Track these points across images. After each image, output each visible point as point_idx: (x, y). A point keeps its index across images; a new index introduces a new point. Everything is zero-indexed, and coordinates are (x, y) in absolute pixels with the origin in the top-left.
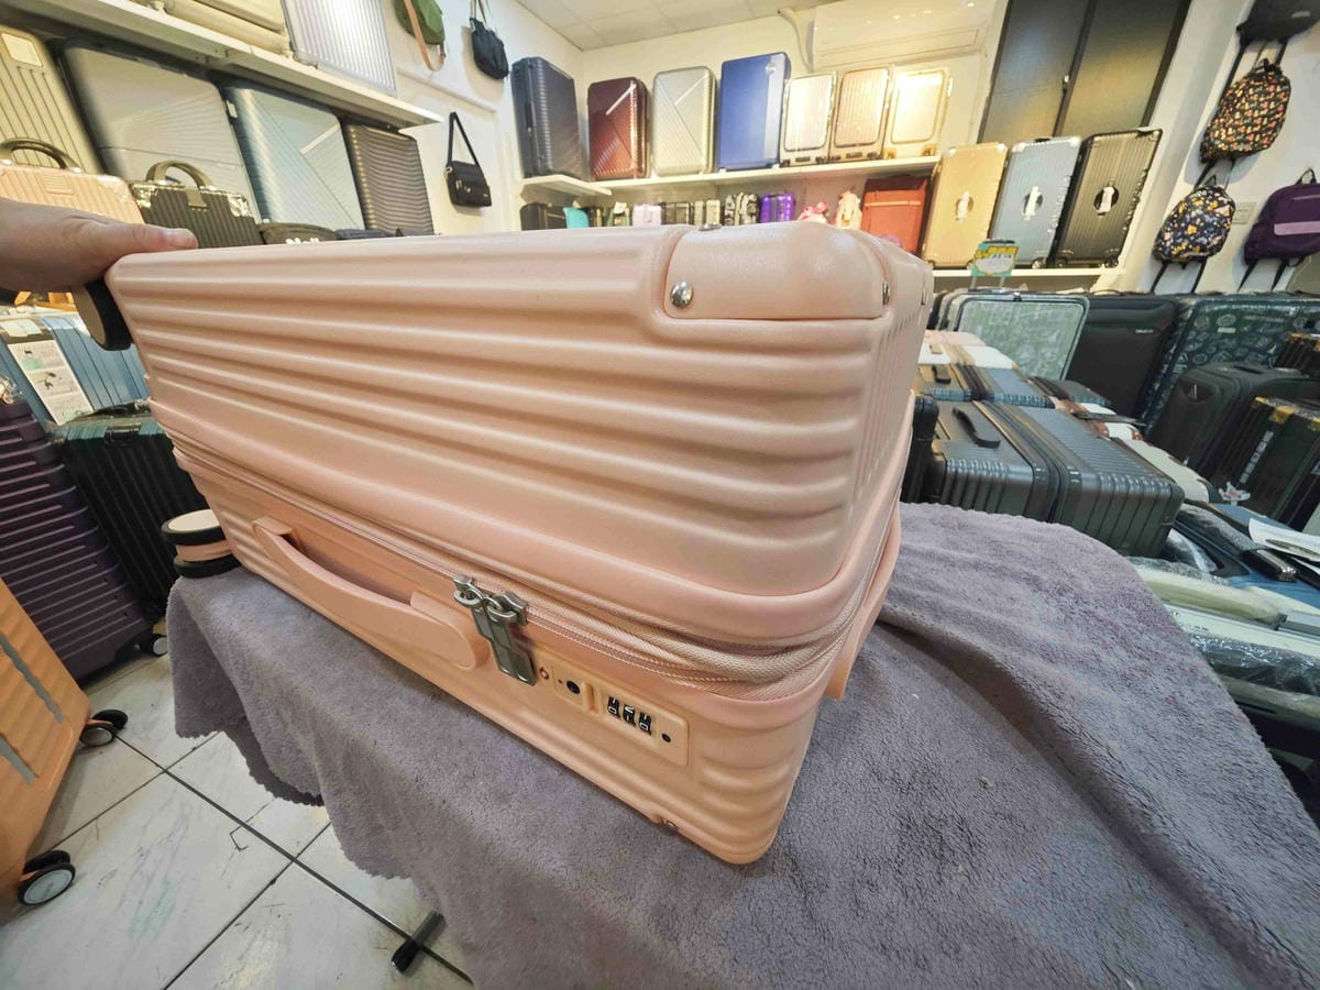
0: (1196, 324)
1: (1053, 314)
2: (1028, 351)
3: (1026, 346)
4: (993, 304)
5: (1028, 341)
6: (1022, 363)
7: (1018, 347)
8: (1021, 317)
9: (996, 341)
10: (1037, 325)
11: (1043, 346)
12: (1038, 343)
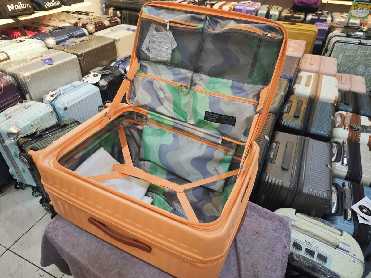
2: (362, 68)
3: (361, 66)
4: (349, 45)
5: (362, 64)
6: (359, 73)
7: (357, 66)
8: (360, 53)
9: (348, 62)
10: (367, 57)
11: (369, 67)
12: (367, 65)
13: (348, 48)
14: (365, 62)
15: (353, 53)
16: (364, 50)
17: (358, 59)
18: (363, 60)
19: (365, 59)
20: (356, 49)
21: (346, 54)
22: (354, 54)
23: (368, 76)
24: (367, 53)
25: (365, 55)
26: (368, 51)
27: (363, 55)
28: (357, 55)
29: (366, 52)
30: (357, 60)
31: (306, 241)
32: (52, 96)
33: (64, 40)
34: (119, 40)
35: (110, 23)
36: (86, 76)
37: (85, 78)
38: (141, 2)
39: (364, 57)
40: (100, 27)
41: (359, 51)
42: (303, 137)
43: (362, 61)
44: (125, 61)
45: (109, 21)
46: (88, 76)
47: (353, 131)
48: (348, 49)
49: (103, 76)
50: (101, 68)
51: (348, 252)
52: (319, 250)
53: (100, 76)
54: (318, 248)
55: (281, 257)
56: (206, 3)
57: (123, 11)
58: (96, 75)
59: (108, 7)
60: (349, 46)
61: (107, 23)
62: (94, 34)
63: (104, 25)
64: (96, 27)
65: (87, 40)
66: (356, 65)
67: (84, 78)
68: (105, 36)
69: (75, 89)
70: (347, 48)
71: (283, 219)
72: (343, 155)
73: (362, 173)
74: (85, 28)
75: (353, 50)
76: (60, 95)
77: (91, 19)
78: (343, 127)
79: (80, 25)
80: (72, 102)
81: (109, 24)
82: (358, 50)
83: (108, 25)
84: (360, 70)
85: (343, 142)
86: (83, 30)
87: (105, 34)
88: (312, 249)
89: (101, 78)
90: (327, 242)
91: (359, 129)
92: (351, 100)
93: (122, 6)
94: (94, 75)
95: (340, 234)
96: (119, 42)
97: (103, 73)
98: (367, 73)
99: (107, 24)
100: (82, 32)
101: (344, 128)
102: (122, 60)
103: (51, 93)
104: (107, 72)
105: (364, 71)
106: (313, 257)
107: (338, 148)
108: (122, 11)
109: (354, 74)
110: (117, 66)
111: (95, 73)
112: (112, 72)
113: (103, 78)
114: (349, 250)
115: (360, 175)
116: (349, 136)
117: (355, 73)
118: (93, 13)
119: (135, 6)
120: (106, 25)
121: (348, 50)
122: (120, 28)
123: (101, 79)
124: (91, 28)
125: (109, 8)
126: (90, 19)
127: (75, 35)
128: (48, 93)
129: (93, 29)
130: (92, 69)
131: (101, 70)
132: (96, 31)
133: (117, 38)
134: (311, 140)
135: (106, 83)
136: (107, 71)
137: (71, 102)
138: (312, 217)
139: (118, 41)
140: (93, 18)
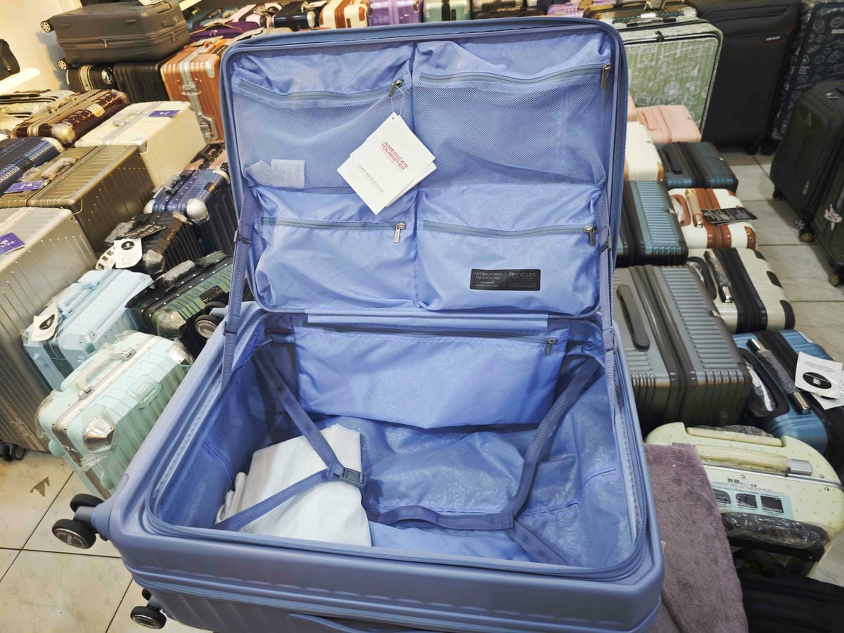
0: (814, 28)
1: (693, 50)
2: (675, 87)
3: (672, 83)
4: (639, 47)
5: (673, 78)
6: (670, 99)
7: (665, 84)
8: (664, 57)
9: (646, 82)
10: (679, 63)
11: (687, 81)
12: (682, 79)
13: (640, 52)
14: (677, 74)
15: (652, 60)
16: (670, 49)
17: (664, 71)
18: (672, 70)
19: (675, 67)
20: (655, 52)
21: (639, 66)
22: (653, 63)
23: (688, 99)
24: (678, 56)
25: (674, 59)
26: (678, 51)
27: (670, 60)
28: (660, 62)
29: (675, 54)
30: (662, 74)
31: (730, 480)
32: (44, 326)
33: (15, 179)
34: (145, 145)
35: (105, 109)
36: (105, 254)
37: (105, 259)
38: (157, 39)
39: (673, 64)
40: (84, 124)
41: (662, 53)
42: (641, 268)
43: (671, 73)
44: (176, 192)
45: (99, 103)
46: (109, 253)
47: (714, 227)
48: (639, 55)
49: (147, 242)
50: (129, 225)
51: (809, 474)
52: (760, 490)
53: (138, 243)
54: (755, 486)
55: (713, 532)
56: (302, 8)
57: (117, 69)
58: (128, 245)
59: (73, 67)
60: (641, 48)
61: (97, 110)
62: (77, 144)
63: (93, 116)
64: (75, 127)
65: (72, 165)
66: (662, 84)
67: (101, 261)
68: (107, 143)
69: (94, 293)
70: (637, 55)
71: (680, 452)
72: (718, 282)
73: (764, 309)
74: (50, 135)
75: (650, 55)
76: (64, 318)
77: (56, 110)
78: (692, 223)
79: (33, 130)
80: (101, 329)
81: (103, 111)
82: (659, 54)
83: (101, 115)
84: (672, 91)
85: (706, 255)
86: (48, 143)
87: (106, 138)
88: (747, 491)
89: (143, 249)
90: (768, 469)
91: (722, 220)
92: (681, 162)
93: (110, 56)
94: (124, 246)
95: (780, 444)
96: (146, 150)
97: (144, 235)
98: (686, 96)
99: (97, 114)
100: (47, 148)
101: (696, 225)
102: (168, 192)
103: (38, 320)
104: (149, 230)
105: (681, 92)
106: (756, 506)
107: (701, 269)
108: (114, 69)
109: (661, 103)
110: (163, 208)
111: (124, 241)
112: (161, 226)
113: (147, 246)
114: (810, 471)
115: (763, 312)
116: (709, 238)
117: (664, 100)
118: (49, 90)
119: (144, 52)
120: (98, 116)
121: (641, 57)
122: (133, 115)
123: (144, 252)
124: (64, 131)
125: (78, 68)
126: (53, 110)
127: (32, 159)
128: (31, 321)
129: (70, 133)
130: (108, 233)
131: (131, 230)
132: (78, 137)
133: (139, 143)
134: (656, 269)
135: (161, 257)
136: (147, 227)
137: (98, 329)
138: (719, 428)
139: (143, 149)
140: (58, 105)
